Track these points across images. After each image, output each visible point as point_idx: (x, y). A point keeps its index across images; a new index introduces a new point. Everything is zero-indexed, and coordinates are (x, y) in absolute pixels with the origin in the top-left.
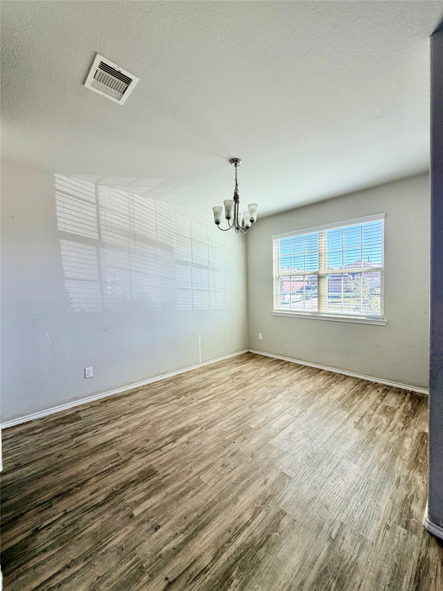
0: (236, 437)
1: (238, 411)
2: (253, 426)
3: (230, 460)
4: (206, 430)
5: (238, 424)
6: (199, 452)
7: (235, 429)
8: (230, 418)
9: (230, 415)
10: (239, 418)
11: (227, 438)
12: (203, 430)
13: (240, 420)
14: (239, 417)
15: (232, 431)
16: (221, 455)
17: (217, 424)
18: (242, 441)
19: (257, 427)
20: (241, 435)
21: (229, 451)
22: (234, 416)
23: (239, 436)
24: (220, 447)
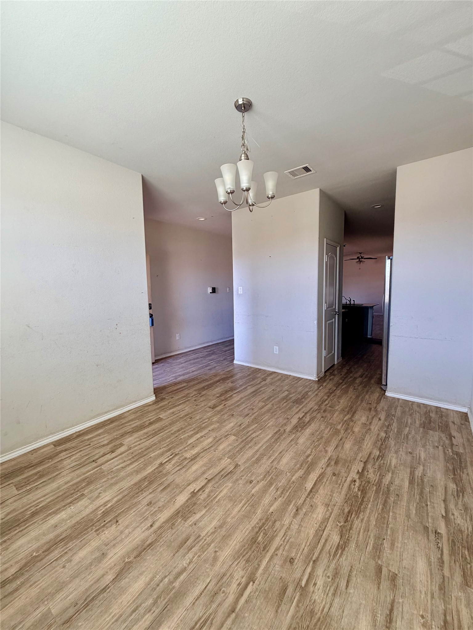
0: (248, 426)
1: (253, 456)
2: (233, 438)
3: (249, 412)
4: (280, 430)
5: (249, 439)
6: (274, 414)
7: (250, 432)
8: (260, 445)
9: (262, 449)
10: (250, 445)
11: (256, 425)
12: (282, 429)
13: (247, 443)
14: (250, 447)
15: (253, 431)
16: (257, 413)
17: (272, 437)
18: (242, 423)
19: (228, 437)
20: (243, 428)
21: (251, 416)
22: (257, 448)
23: (245, 427)
24: (260, 418)
